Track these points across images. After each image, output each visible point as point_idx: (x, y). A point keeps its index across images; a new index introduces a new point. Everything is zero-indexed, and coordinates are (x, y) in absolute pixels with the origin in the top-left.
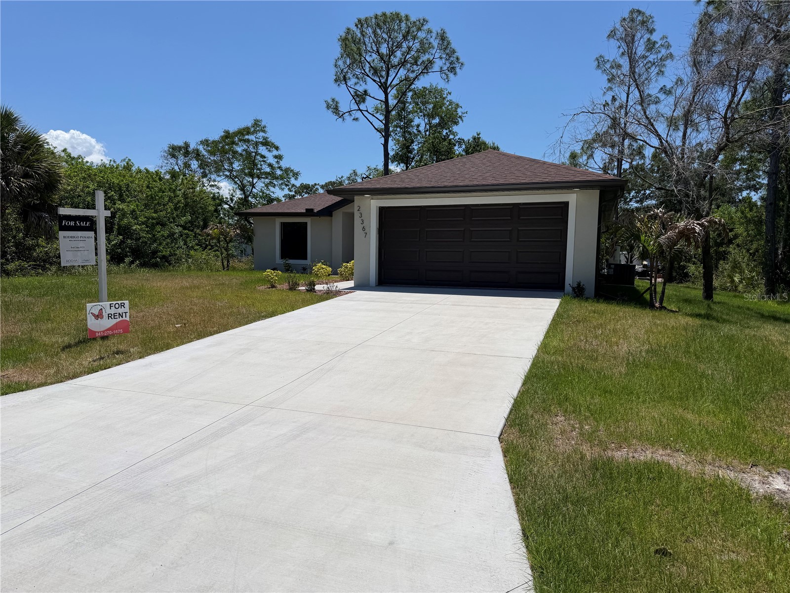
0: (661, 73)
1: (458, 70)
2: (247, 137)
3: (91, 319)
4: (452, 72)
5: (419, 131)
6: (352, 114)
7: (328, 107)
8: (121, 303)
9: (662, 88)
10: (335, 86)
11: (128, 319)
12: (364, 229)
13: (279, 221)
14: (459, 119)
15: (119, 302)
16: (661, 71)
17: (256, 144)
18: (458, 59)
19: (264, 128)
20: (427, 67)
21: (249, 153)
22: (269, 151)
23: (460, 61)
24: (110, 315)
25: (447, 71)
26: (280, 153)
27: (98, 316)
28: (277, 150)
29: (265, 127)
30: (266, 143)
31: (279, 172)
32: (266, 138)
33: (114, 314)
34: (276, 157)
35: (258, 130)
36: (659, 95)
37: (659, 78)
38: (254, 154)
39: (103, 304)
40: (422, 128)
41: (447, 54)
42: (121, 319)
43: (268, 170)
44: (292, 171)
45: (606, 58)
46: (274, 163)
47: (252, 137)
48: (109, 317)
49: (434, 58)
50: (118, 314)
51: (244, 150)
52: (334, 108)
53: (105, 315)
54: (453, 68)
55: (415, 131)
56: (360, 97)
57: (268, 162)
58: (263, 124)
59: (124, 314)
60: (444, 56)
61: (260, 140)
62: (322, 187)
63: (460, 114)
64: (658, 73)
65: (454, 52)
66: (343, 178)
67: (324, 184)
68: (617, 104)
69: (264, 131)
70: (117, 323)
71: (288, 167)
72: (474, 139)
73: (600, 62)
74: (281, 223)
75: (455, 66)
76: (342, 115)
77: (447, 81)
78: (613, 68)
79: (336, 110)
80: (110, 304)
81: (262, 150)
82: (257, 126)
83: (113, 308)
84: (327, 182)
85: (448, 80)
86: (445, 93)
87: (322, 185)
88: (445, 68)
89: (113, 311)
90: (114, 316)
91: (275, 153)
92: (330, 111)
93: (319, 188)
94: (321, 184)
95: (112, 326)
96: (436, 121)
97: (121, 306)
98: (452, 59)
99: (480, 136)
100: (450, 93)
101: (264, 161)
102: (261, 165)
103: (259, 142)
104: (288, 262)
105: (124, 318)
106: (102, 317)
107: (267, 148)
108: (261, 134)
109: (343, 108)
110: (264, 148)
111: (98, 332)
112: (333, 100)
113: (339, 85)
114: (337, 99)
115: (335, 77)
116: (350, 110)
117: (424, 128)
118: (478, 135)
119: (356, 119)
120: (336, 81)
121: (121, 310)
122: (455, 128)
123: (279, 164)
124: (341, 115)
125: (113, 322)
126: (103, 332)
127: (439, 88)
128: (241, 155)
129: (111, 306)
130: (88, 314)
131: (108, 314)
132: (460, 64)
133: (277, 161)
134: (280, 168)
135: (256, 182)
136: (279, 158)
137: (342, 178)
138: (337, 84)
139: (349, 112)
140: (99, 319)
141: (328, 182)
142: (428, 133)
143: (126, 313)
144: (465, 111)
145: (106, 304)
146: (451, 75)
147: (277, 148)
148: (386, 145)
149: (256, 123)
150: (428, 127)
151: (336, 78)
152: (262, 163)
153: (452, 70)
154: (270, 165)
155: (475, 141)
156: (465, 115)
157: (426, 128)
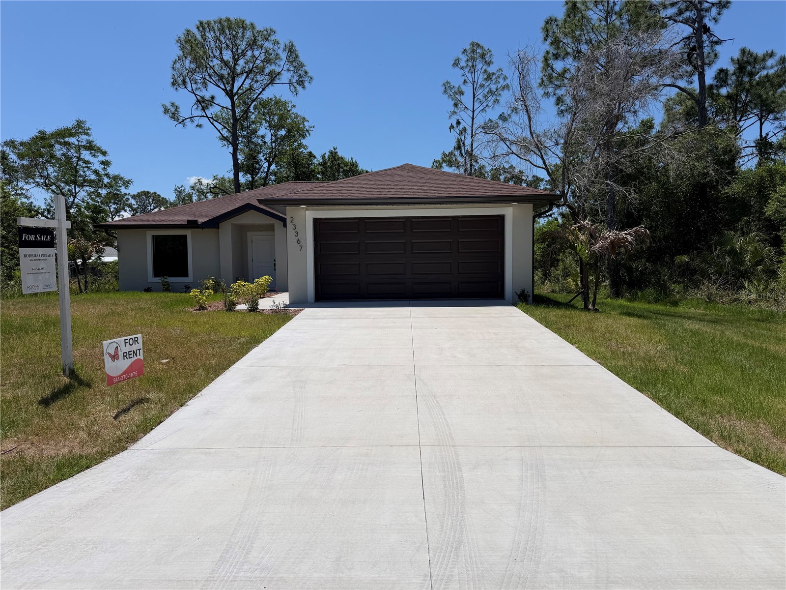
0: (497, 101)
1: (306, 84)
2: (67, 139)
3: (108, 362)
4: (300, 85)
5: (265, 142)
6: (194, 121)
7: (166, 111)
8: (135, 338)
9: (501, 115)
10: (173, 89)
11: (141, 357)
12: (299, 242)
13: (150, 234)
14: (306, 133)
15: (133, 337)
16: (496, 100)
17: (79, 148)
18: (306, 72)
19: (87, 130)
20: (273, 77)
21: (68, 159)
22: (94, 156)
23: (309, 75)
24: (125, 354)
25: (296, 83)
26: (107, 159)
27: (114, 356)
28: (104, 156)
29: (89, 129)
30: (90, 147)
31: (106, 180)
32: (91, 141)
33: (129, 352)
34: (102, 163)
35: (81, 132)
36: (498, 121)
37: (496, 106)
38: (75, 159)
39: (119, 341)
40: (268, 139)
41: (295, 67)
42: (136, 358)
43: (93, 177)
44: (121, 179)
45: (452, 84)
46: (100, 170)
47: (73, 140)
48: (124, 356)
49: (282, 70)
50: (132, 353)
51: (63, 154)
52: (173, 113)
53: (121, 354)
54: (302, 81)
55: (260, 142)
56: (204, 103)
57: (93, 168)
58: (87, 126)
59: (138, 351)
60: (292, 69)
61: (82, 144)
62: (134, 197)
63: (308, 128)
64: (494, 101)
65: (302, 65)
66: (183, 188)
67: (136, 193)
68: (461, 127)
69: (87, 134)
70: (131, 365)
71: (117, 174)
72: (331, 153)
73: (447, 87)
74: (153, 236)
75: (305, 79)
76: (183, 121)
77: (295, 94)
78: (457, 94)
79: (174, 116)
80: (125, 340)
81: (86, 155)
82: (80, 128)
83: (127, 344)
84: (139, 191)
85: (296, 92)
86: (290, 106)
87: (134, 195)
88: (294, 81)
89: (128, 348)
90: (129, 355)
91: (101, 158)
92: (167, 117)
93: (130, 197)
94: (132, 194)
95: (127, 369)
96: (282, 132)
97: (135, 341)
98: (300, 72)
99: (337, 151)
100: (294, 106)
101: (88, 167)
102: (84, 172)
103: (81, 146)
104: (166, 280)
105: (138, 357)
106: (118, 359)
107: (91, 153)
108: (85, 137)
109: (184, 113)
110: (88, 152)
111: (115, 378)
112: (173, 104)
113: (176, 89)
114: (177, 104)
115: (172, 80)
116: (191, 116)
117: (269, 139)
118: (335, 149)
119: (199, 126)
120: (173, 84)
121: (135, 347)
122: (304, 142)
123: (106, 171)
124: (180, 121)
125: (128, 362)
126: (120, 376)
127: (283, 100)
128: (58, 160)
129: (125, 343)
130: (105, 354)
131: (124, 353)
132: (309, 78)
133: (104, 167)
134: (107, 175)
135: (80, 191)
136: (106, 164)
137: (181, 187)
138: (175, 88)
139: (191, 118)
140: (116, 360)
141: (141, 192)
142: (274, 145)
143: (139, 350)
144: (312, 125)
145: (120, 341)
146: (299, 88)
147: (104, 153)
148: (234, 155)
149: (79, 124)
150: (273, 138)
151: (173, 82)
152: (86, 169)
153: (301, 83)
154: (96, 172)
155: (332, 155)
156: (312, 129)
157: (271, 139)
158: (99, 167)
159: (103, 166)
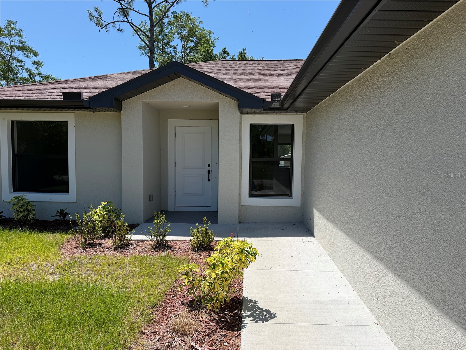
5: (177, 52)
6: (116, 25)
7: (91, 17)
17: (11, 48)
19: (19, 31)
22: (27, 56)
26: (39, 59)
28: (36, 56)
29: (21, 30)
30: (23, 48)
32: (23, 42)
34: (34, 63)
35: (13, 33)
40: (179, 49)
43: (26, 75)
44: (52, 78)
46: (33, 69)
47: (6, 40)
55: (173, 52)
57: (26, 67)
58: (18, 27)
61: (15, 44)
69: (20, 35)
71: (49, 74)
72: (241, 53)
76: (105, 26)
81: (19, 54)
82: (12, 29)
86: (198, 22)
91: (34, 58)
92: (92, 22)
99: (246, 52)
100: (202, 22)
101: (21, 66)
102: (18, 70)
103: (14, 46)
107: (24, 54)
108: (17, 38)
110: (21, 52)
112: (97, 9)
114: (100, 9)
116: (113, 21)
118: (244, 50)
119: (121, 30)
123: (38, 70)
124: (103, 26)
134: (39, 74)
136: (38, 64)
139: (113, 23)
144: (217, 37)
147: (35, 54)
150: (184, 48)
152: (19, 68)
154: (28, 71)
155: (241, 56)
156: (216, 41)
157: (182, 49)
158: (32, 67)
159: (36, 66)
